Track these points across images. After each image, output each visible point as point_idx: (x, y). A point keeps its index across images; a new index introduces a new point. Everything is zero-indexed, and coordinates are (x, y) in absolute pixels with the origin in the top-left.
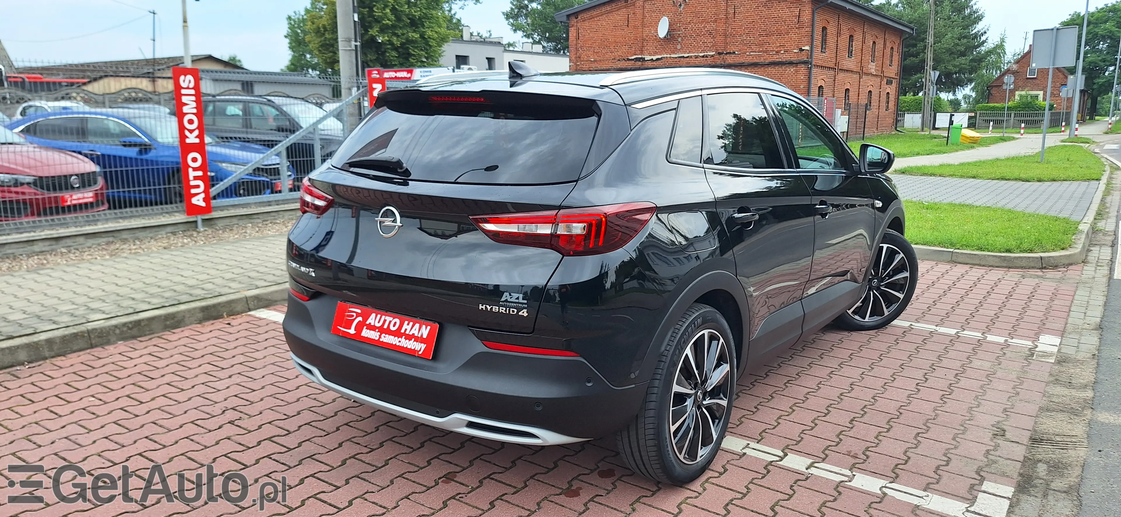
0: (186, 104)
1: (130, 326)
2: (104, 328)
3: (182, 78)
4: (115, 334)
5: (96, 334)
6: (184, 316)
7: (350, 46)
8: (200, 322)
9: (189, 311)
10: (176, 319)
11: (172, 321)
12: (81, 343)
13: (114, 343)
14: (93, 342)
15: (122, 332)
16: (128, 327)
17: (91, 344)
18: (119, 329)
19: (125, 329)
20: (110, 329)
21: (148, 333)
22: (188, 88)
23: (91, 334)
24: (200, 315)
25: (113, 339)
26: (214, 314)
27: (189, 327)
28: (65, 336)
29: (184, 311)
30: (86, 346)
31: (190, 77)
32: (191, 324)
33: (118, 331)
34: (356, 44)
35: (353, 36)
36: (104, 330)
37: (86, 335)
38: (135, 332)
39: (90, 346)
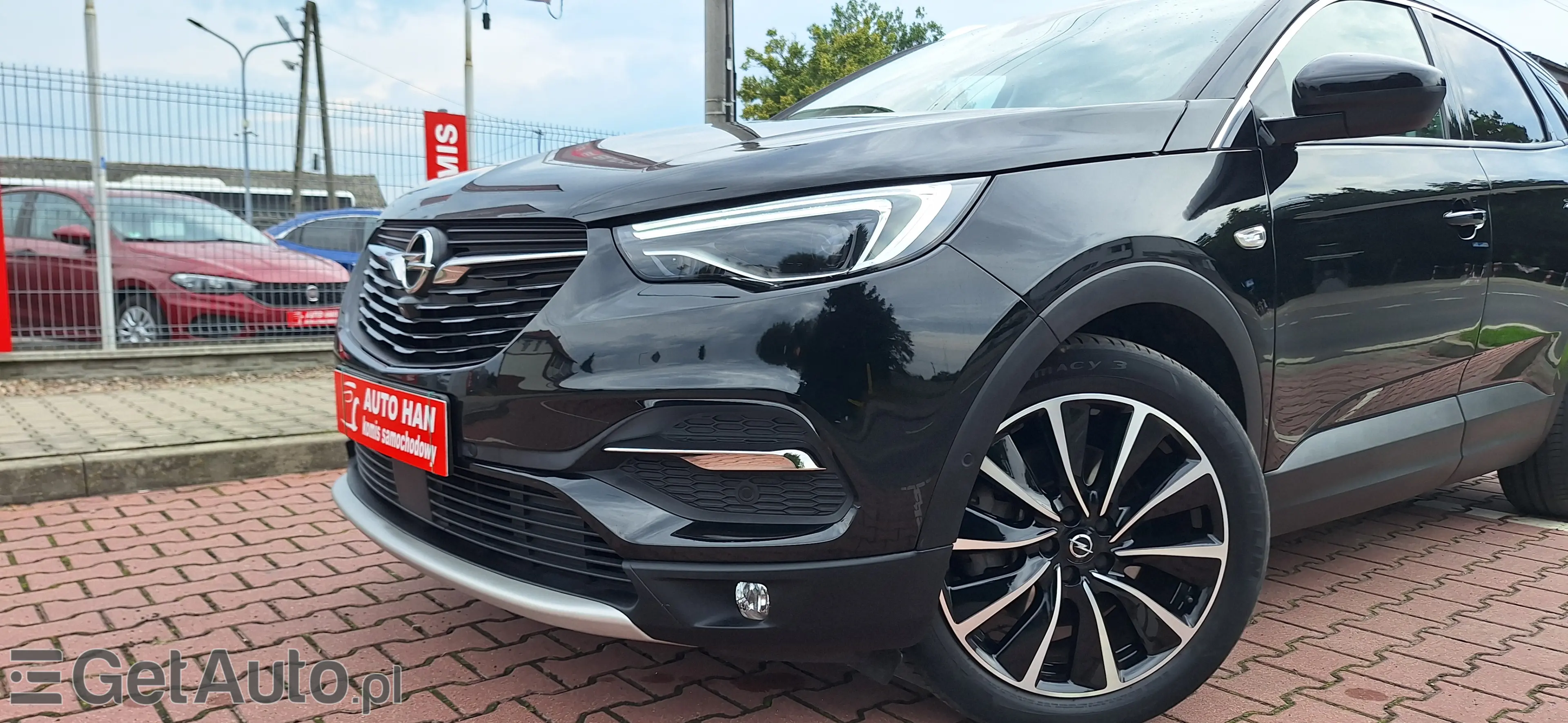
0: (443, 168)
1: (168, 464)
2: (117, 462)
3: (439, 128)
4: (137, 476)
5: (99, 472)
6: (275, 458)
7: (720, 109)
8: (305, 470)
9: (287, 448)
10: (258, 461)
11: (251, 464)
12: (67, 485)
13: (133, 490)
14: (91, 485)
15: (149, 474)
16: (163, 465)
17: (87, 489)
18: (145, 467)
19: (157, 468)
20: (127, 466)
21: (200, 479)
22: (447, 144)
23: (88, 471)
24: (308, 458)
25: (130, 483)
26: (333, 459)
27: (278, 477)
28: (37, 470)
29: (277, 448)
30: (75, 491)
31: (451, 128)
32: (286, 472)
33: (141, 471)
34: (728, 104)
35: (724, 95)
36: (115, 468)
37: (79, 471)
38: (175, 474)
39: (84, 492)
